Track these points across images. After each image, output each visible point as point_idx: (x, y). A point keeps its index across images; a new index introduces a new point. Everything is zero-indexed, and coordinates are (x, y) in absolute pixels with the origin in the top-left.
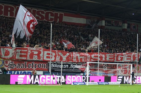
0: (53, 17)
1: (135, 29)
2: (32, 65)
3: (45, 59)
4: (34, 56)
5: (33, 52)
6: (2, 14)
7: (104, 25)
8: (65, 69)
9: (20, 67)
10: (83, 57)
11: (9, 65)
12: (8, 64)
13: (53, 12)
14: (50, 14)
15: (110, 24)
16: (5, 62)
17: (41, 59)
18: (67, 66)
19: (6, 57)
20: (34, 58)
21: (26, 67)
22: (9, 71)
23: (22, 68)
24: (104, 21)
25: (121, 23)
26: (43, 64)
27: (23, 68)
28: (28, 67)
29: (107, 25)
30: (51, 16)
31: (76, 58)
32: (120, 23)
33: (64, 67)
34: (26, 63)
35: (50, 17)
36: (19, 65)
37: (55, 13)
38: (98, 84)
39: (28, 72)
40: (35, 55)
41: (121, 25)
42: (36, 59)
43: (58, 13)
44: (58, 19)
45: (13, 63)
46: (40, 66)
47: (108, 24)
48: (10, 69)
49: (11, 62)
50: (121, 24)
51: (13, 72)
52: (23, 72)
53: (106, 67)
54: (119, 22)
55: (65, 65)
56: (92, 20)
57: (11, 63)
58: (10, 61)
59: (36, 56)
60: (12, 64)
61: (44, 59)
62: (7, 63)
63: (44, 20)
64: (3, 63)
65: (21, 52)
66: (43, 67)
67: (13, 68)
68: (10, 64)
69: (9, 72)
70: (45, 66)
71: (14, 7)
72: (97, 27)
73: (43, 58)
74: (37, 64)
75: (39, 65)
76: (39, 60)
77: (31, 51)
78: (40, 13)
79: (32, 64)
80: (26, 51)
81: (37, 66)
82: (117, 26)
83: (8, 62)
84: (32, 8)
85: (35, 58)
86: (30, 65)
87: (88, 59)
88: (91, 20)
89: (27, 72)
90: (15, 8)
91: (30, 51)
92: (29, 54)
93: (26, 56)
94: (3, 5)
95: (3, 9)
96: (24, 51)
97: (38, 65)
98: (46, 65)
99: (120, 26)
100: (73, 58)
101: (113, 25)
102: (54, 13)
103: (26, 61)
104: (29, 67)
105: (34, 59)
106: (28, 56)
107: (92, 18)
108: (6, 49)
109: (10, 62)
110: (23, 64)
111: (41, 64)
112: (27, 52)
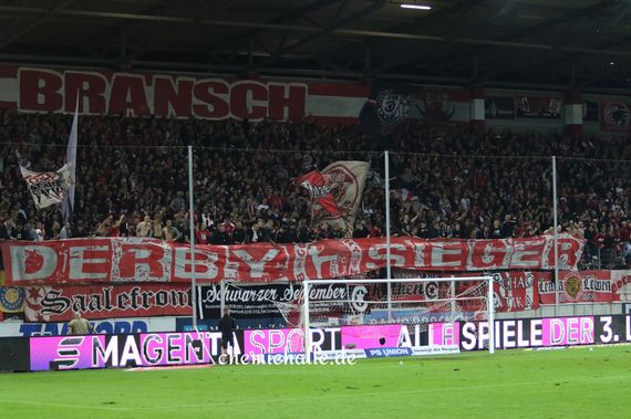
0: (265, 104)
1: (619, 122)
2: (130, 297)
3: (181, 274)
4: (137, 265)
5: (132, 250)
6: (60, 108)
7: (483, 118)
8: (263, 306)
9: (87, 308)
10: (335, 257)
11: (45, 302)
12: (40, 300)
13: (262, 84)
14: (250, 94)
15: (509, 112)
16: (28, 294)
17: (166, 277)
18: (273, 292)
19: (30, 277)
20: (137, 273)
21: (108, 307)
22: (44, 322)
23: (92, 309)
24: (483, 101)
25: (559, 104)
26: (173, 293)
27: (99, 308)
28: (117, 307)
29: (499, 116)
30: (255, 98)
31: (303, 263)
32: (551, 104)
33: (259, 299)
34: (107, 292)
35: (251, 102)
36: (82, 299)
37: (271, 87)
38: (365, 356)
39: (117, 324)
40: (141, 261)
41: (558, 110)
42: (147, 278)
43: (283, 87)
44: (286, 109)
45: (58, 294)
46: (162, 301)
47: (500, 112)
48: (47, 318)
49: (51, 292)
50: (556, 106)
51: (60, 326)
52: (97, 323)
53: (432, 290)
54: (548, 101)
55: (262, 291)
56: (429, 103)
57: (50, 296)
58: (49, 289)
59: (146, 267)
60: (57, 299)
61: (176, 275)
62: (35, 294)
63: (227, 117)
64: (23, 295)
65: (87, 255)
66: (175, 304)
67: (59, 312)
68: (46, 299)
69: (44, 326)
70: (181, 299)
71: (104, 77)
72: (454, 125)
73: (173, 272)
74: (150, 294)
75: (158, 296)
76: (156, 279)
77: (125, 247)
78: (211, 90)
79: (134, 294)
80: (106, 248)
81: (152, 300)
82: (540, 116)
83: (41, 292)
84: (178, 75)
85: (142, 273)
86: (123, 299)
87: (355, 264)
88: (425, 103)
89: (112, 322)
90: (110, 81)
91: (119, 249)
92: (116, 260)
93: (107, 268)
94: (62, 71)
95: (63, 88)
96: (98, 248)
97: (155, 295)
98: (185, 293)
99: (552, 116)
100: (291, 266)
101: (521, 114)
102: (267, 87)
103: (106, 283)
104: (120, 306)
105: (138, 278)
106: (115, 267)
107: (428, 95)
108: (31, 248)
109: (45, 292)
110: (98, 298)
111: (169, 293)
112: (108, 255)
